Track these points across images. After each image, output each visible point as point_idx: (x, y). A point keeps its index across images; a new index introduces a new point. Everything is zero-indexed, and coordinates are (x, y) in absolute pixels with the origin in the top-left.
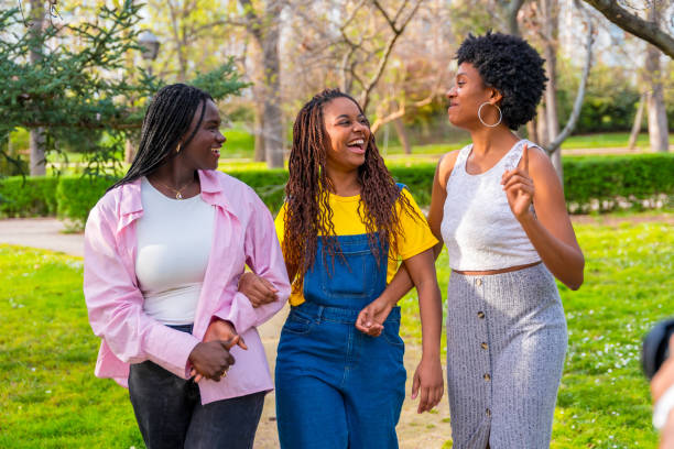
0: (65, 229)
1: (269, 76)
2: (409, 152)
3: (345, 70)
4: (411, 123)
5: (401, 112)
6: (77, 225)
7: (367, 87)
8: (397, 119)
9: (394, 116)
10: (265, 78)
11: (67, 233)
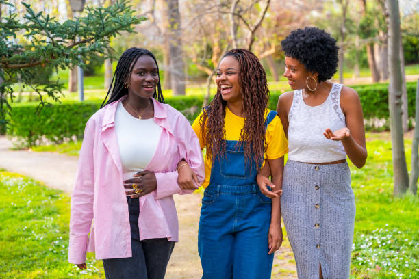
0: (13, 147)
1: (172, 24)
2: (278, 80)
3: (234, 14)
4: (278, 58)
5: (273, 51)
6: (23, 143)
7: (252, 28)
8: (269, 56)
9: (267, 53)
10: (169, 26)
11: (14, 150)
